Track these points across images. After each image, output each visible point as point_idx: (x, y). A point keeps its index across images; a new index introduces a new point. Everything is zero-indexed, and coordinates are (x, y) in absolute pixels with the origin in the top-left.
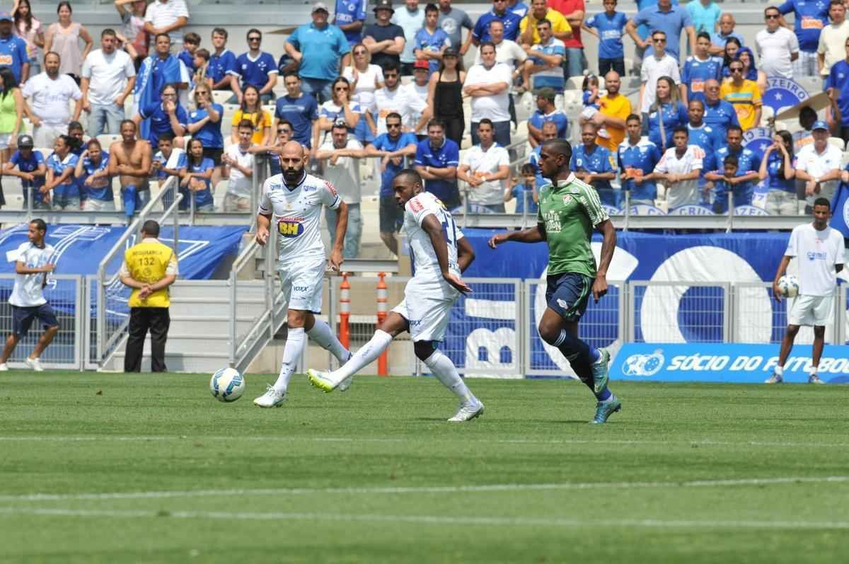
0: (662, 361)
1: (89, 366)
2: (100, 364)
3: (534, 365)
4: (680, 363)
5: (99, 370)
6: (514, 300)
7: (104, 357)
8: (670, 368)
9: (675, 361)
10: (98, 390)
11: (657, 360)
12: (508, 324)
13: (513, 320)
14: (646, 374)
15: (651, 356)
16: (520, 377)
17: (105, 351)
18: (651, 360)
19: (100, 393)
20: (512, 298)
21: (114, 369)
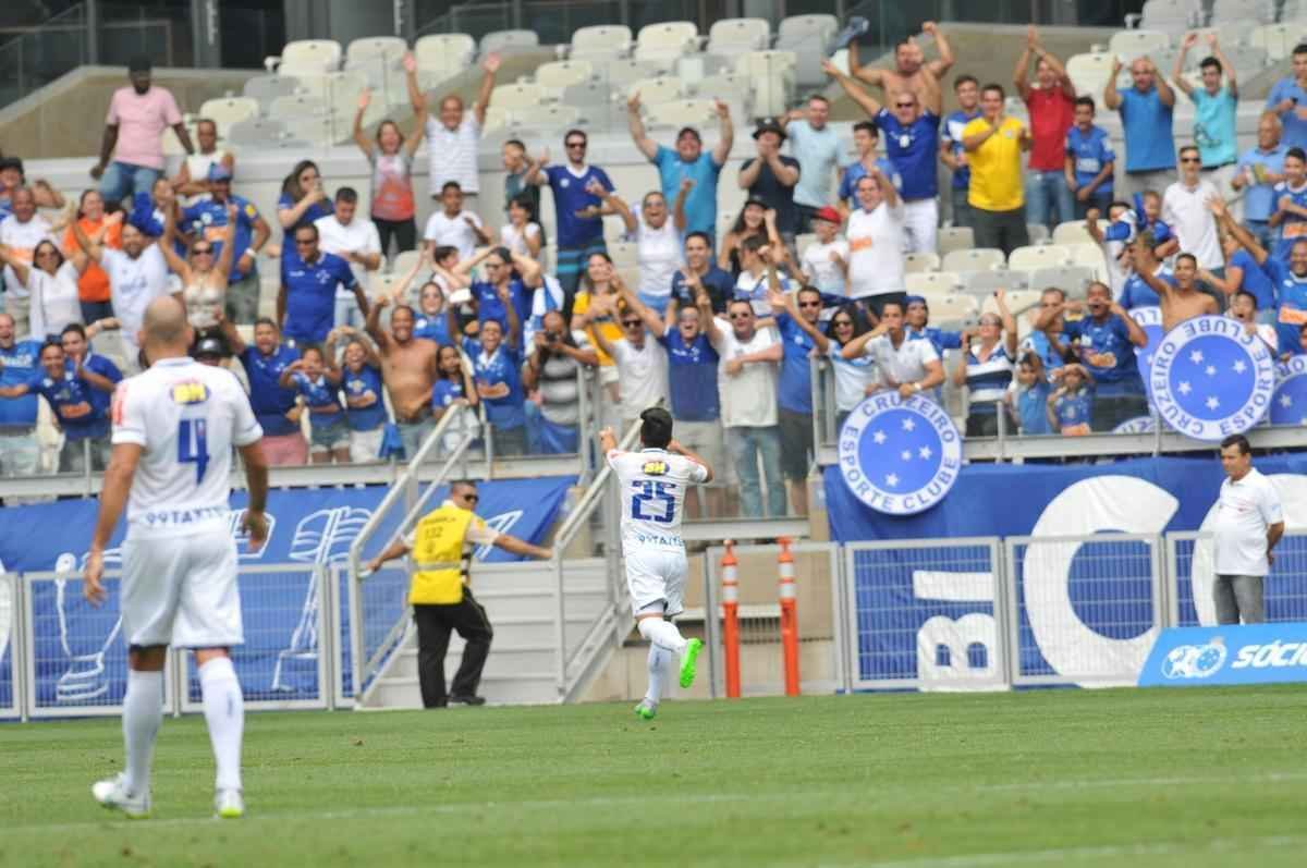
0: (1223, 654)
1: (342, 702)
2: (358, 698)
3: (1027, 669)
4: (1251, 656)
5: (358, 707)
6: (989, 570)
7: (364, 687)
8: (1236, 665)
9: (1244, 653)
10: (357, 739)
11: (1217, 653)
12: (985, 608)
13: (991, 603)
14: (1200, 674)
15: (1206, 648)
16: (1004, 688)
17: (365, 679)
18: (1206, 654)
19: (360, 744)
20: (986, 568)
21: (379, 705)
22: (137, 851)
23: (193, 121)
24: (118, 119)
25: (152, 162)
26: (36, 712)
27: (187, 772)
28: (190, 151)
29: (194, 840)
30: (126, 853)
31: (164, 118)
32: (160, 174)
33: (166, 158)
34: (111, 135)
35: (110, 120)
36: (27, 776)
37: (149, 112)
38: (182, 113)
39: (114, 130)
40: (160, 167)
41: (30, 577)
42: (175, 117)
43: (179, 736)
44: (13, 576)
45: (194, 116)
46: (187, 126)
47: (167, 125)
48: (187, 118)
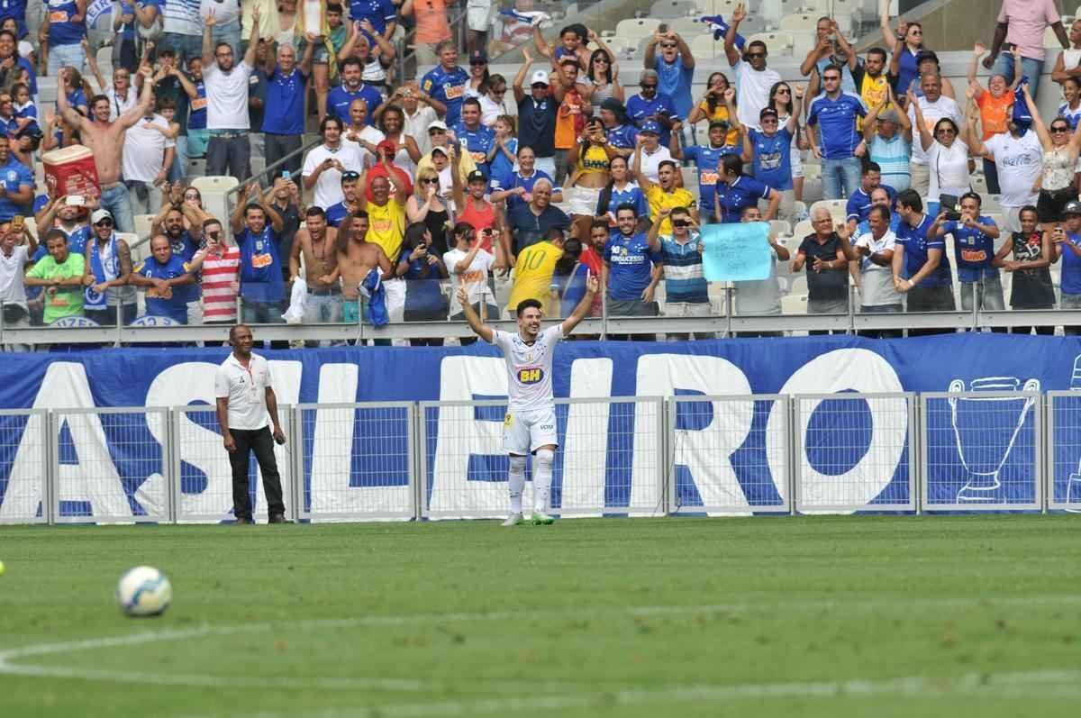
22: (1011, 623)
23: (1069, 21)
24: (1007, 17)
25: (1035, 54)
26: (927, 507)
27: (1054, 559)
28: (1066, 46)
29: (1057, 616)
30: (1001, 624)
31: (1046, 19)
32: (1041, 64)
33: (1045, 50)
34: (1001, 32)
35: (1001, 19)
36: (921, 560)
37: (1033, 12)
38: (1060, 15)
39: (1004, 27)
40: (1042, 59)
41: (925, 396)
42: (1054, 18)
43: (1046, 530)
44: (911, 395)
45: (1071, 17)
46: (1065, 25)
47: (1047, 26)
48: (1064, 18)
